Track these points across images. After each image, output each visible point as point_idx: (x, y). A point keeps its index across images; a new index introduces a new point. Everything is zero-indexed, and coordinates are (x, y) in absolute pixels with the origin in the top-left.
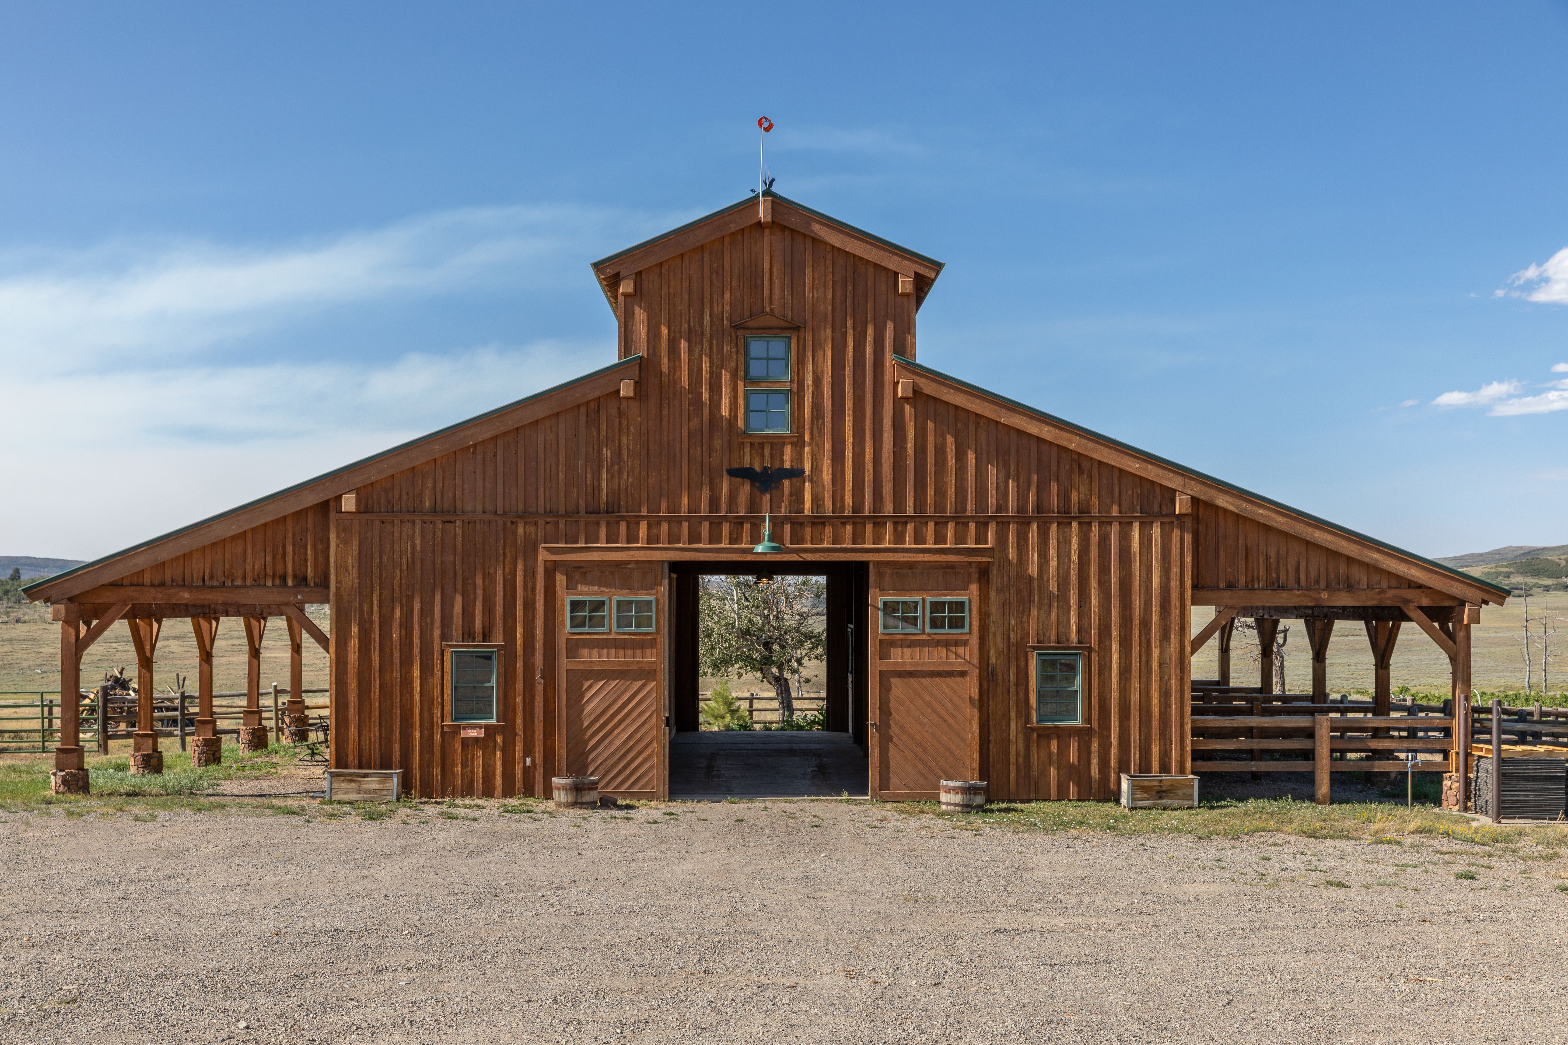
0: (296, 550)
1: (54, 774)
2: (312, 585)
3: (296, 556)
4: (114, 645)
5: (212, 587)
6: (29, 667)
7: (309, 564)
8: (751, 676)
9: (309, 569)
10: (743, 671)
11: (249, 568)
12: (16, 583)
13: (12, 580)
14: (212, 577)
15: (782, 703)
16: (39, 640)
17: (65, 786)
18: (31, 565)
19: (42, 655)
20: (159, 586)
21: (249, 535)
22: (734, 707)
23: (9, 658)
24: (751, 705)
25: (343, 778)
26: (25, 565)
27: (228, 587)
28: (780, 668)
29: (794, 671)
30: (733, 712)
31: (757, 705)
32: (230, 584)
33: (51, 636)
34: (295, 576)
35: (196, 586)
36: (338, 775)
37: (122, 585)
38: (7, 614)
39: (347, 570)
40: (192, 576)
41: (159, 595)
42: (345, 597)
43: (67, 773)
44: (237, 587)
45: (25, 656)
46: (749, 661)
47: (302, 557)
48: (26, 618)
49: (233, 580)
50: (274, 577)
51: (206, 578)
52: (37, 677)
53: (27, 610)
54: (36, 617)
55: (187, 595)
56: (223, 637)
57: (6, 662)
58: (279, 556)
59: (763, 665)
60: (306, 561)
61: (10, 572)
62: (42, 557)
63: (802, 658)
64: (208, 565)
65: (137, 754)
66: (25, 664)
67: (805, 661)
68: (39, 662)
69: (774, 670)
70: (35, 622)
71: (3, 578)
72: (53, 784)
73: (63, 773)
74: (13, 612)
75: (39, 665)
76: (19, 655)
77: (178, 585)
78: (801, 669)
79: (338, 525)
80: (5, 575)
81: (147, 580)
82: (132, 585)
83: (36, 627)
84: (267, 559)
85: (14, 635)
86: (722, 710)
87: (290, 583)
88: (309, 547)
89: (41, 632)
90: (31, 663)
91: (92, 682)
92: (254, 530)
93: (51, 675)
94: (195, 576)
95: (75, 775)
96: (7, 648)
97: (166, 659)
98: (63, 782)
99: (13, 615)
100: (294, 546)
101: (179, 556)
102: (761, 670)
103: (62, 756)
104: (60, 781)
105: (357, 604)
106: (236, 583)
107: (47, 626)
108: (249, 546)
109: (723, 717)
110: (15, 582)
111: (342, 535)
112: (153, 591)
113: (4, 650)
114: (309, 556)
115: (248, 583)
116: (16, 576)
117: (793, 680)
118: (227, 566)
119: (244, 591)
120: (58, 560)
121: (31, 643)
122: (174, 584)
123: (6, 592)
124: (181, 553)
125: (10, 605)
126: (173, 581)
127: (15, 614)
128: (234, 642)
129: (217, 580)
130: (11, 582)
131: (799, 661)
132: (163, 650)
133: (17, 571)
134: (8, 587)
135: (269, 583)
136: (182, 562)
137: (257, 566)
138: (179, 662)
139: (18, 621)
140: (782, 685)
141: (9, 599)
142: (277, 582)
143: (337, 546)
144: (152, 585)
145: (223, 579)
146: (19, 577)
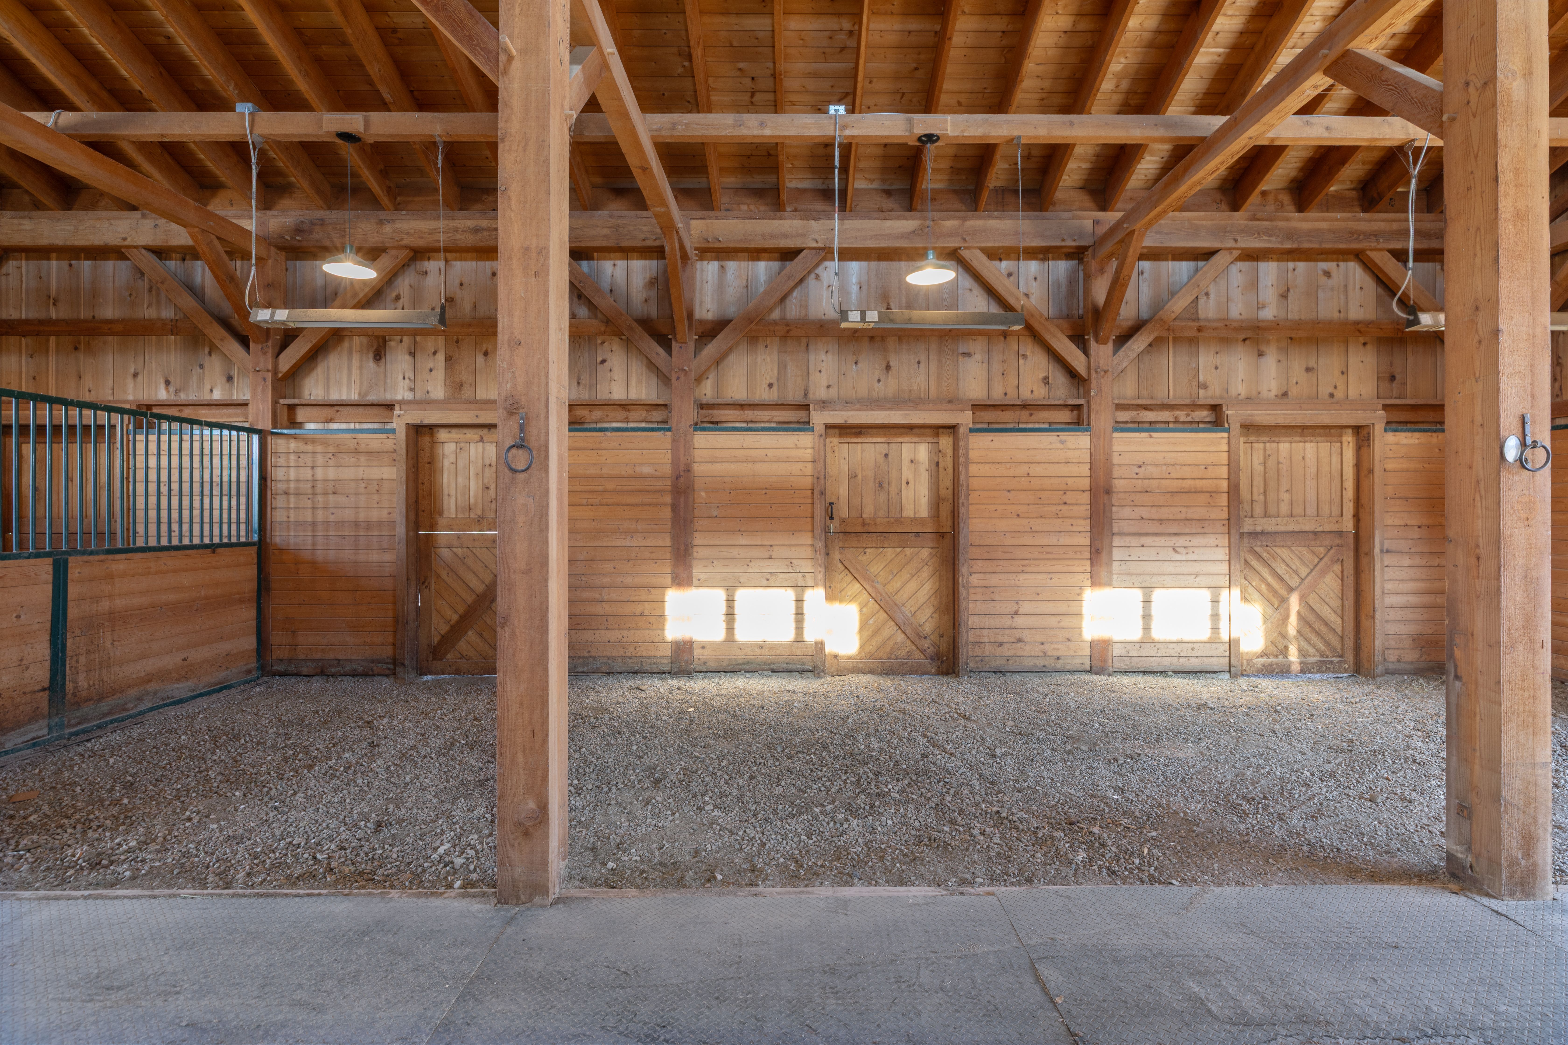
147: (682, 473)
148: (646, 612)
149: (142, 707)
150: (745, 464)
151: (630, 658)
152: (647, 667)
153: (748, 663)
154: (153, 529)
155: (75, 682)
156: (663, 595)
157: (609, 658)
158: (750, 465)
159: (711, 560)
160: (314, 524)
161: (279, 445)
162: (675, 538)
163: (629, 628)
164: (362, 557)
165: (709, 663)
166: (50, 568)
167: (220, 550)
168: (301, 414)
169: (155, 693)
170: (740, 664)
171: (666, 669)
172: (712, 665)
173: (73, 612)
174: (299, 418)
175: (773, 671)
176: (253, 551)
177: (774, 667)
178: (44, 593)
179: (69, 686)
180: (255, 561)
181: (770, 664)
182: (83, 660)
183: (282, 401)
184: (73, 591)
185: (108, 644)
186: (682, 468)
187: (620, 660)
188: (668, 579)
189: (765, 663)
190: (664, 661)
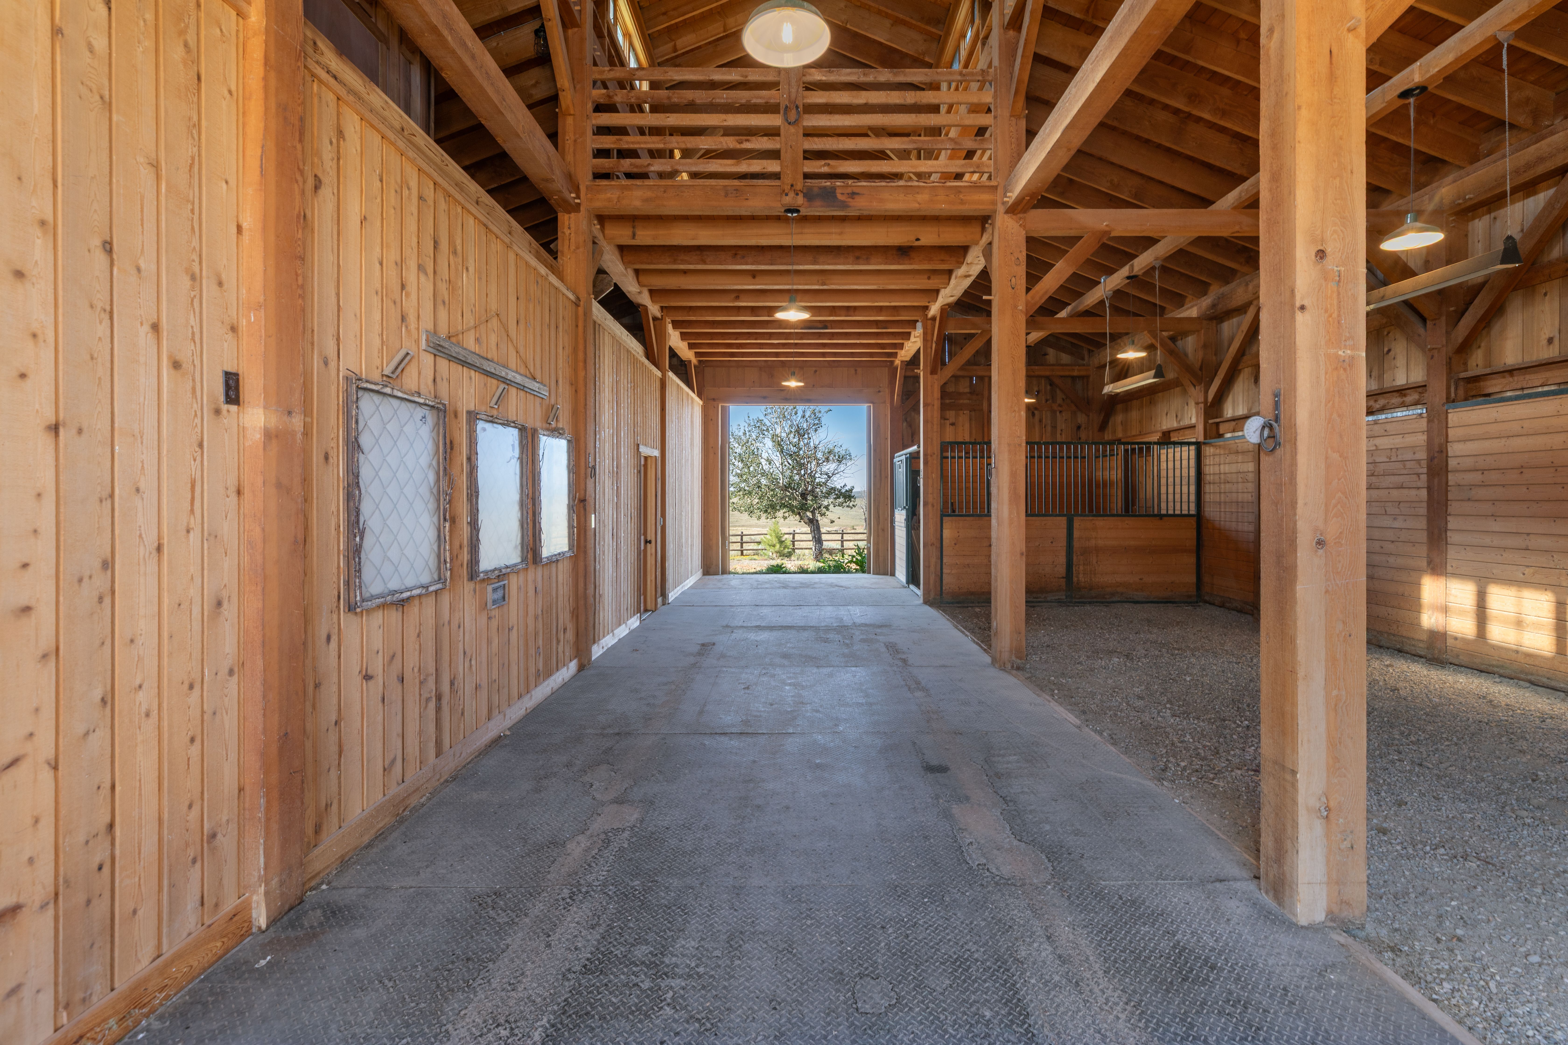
8: (793, 519)
10: (787, 515)
15: (814, 537)
22: (783, 539)
24: (794, 538)
28: (813, 512)
29: (823, 515)
30: (781, 542)
31: (797, 537)
46: (791, 508)
59: (800, 510)
63: (828, 505)
67: (831, 507)
69: (809, 514)
78: (827, 513)
86: (775, 541)
102: (799, 514)
109: (774, 546)
117: (822, 521)
131: (827, 508)
140: (813, 523)
147: (1436, 455)
148: (1406, 594)
149: (1114, 599)
150: (1499, 440)
151: (1394, 635)
152: (1406, 648)
153: (1502, 667)
154: (1171, 504)
155: (1077, 577)
156: (1420, 578)
157: (1378, 632)
158: (1503, 440)
159: (1465, 546)
160: (1220, 503)
161: (1208, 451)
162: (1430, 520)
163: (1393, 607)
164: (1240, 528)
165: (1461, 657)
166: (1065, 522)
167: (1165, 518)
168: (1222, 428)
169: (1122, 594)
170: (1493, 666)
171: (1422, 653)
172: (1464, 659)
173: (1076, 544)
174: (1221, 432)
175: (1532, 683)
176: (1193, 521)
177: (1533, 678)
178: (1063, 533)
179: (1075, 579)
180: (1195, 526)
181: (1527, 674)
182: (1081, 568)
183: (1211, 421)
184: (1076, 534)
185: (1094, 561)
186: (1437, 449)
187: (1386, 635)
188: (1424, 564)
189: (1522, 672)
190: (1421, 645)
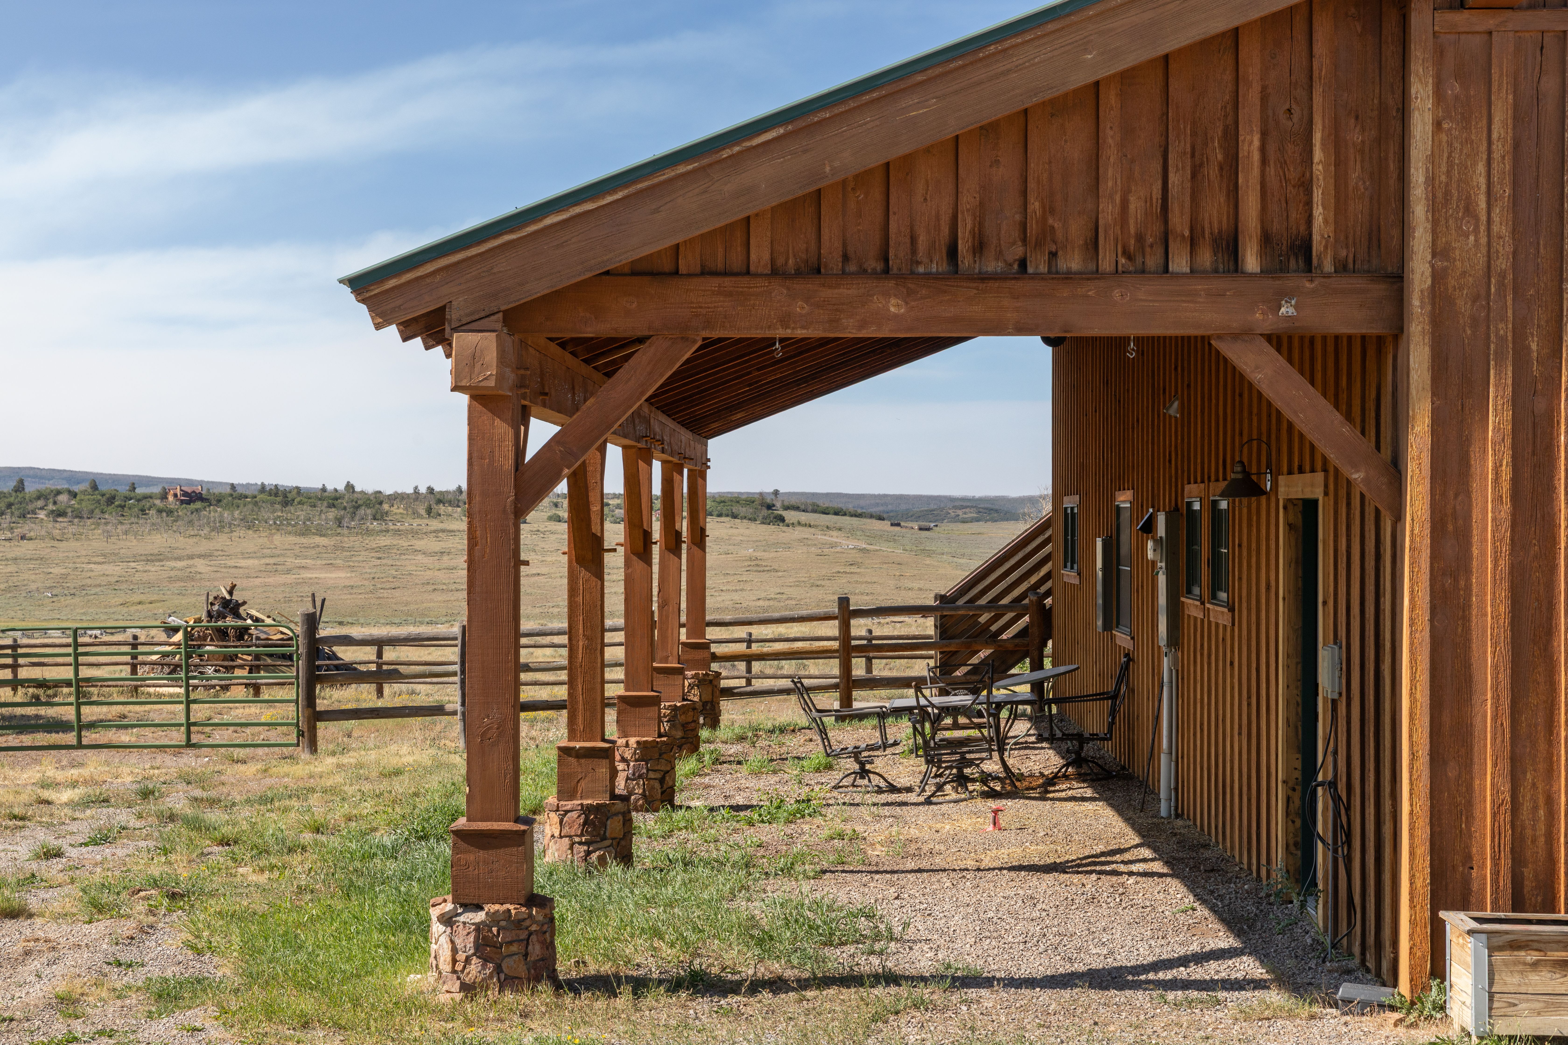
0: (1271, 148)
1: (448, 920)
2: (1328, 267)
3: (1271, 171)
4: (133, 564)
5: (984, 278)
6: (38, 589)
7: (1317, 195)
9: (1318, 212)
11: (1108, 212)
12: (20, 495)
13: (16, 491)
14: (979, 247)
16: (47, 559)
17: (485, 960)
18: (35, 476)
19: (51, 575)
20: (799, 274)
21: (1111, 99)
23: (15, 579)
25: (1531, 957)
26: (28, 476)
27: (1037, 276)
32: (1043, 268)
33: (61, 555)
34: (1266, 240)
35: (928, 275)
36: (1515, 945)
37: (676, 273)
38: (11, 529)
39: (1469, 210)
40: (913, 240)
41: (800, 308)
42: (1463, 305)
43: (494, 918)
44: (1069, 277)
45: (33, 577)
47: (1293, 174)
48: (32, 534)
49: (1053, 255)
50: (1193, 243)
51: (963, 247)
52: (47, 601)
53: (33, 525)
54: (43, 533)
55: (895, 307)
56: (254, 555)
57: (11, 584)
58: (1212, 172)
60: (1306, 186)
61: (12, 484)
62: (46, 468)
64: (969, 200)
65: (569, 805)
66: (33, 586)
68: (49, 583)
70: (42, 538)
71: (5, 490)
72: (445, 954)
73: (480, 916)
74: (17, 528)
75: (50, 588)
76: (25, 576)
77: (863, 272)
79: (1439, 53)
80: (8, 486)
81: (760, 255)
82: (706, 272)
83: (43, 545)
84: (1173, 178)
85: (18, 554)
87: (1251, 262)
88: (1317, 137)
89: (49, 550)
90: (40, 585)
91: (110, 607)
92: (1127, 77)
93: (62, 599)
94: (922, 240)
95: (518, 924)
96: (12, 568)
97: (193, 579)
98: (478, 947)
99: (17, 531)
100: (1264, 134)
101: (869, 172)
103: (474, 856)
104: (467, 942)
105: (1505, 329)
106: (1063, 265)
107: (56, 543)
108: (1111, 136)
110: (18, 493)
111: (1454, 88)
112: (779, 291)
113: (8, 570)
114: (1318, 169)
115: (1106, 263)
116: (20, 487)
118: (1035, 206)
119: (1091, 290)
120: (65, 471)
121: (38, 562)
122: (852, 268)
123: (10, 505)
124: (875, 160)
125: (14, 519)
126: (846, 258)
127: (19, 530)
128: (267, 561)
129: (999, 255)
130: (14, 494)
132: (189, 570)
133: (21, 482)
134: (12, 499)
135: (1180, 263)
136: (877, 194)
137: (1135, 205)
138: (208, 584)
139: (23, 538)
141: (12, 513)
142: (1206, 258)
143: (1438, 125)
144: (775, 272)
145: (1018, 251)
146: (23, 489)
